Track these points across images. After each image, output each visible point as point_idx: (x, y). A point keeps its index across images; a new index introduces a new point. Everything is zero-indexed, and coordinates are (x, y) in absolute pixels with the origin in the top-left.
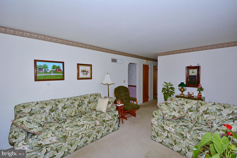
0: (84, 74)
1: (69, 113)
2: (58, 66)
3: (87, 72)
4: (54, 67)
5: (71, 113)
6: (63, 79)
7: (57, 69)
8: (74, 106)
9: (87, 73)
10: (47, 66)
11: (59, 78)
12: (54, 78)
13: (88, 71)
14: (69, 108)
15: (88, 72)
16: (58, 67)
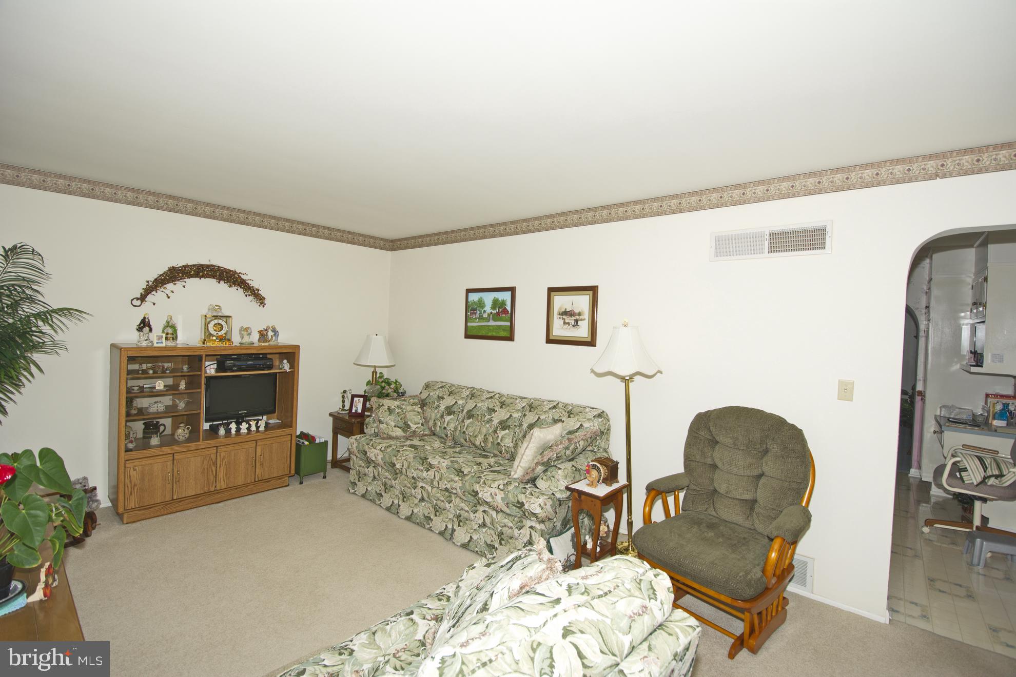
0: (568, 324)
1: (472, 434)
2: (503, 300)
3: (577, 317)
4: (496, 303)
5: (475, 435)
6: (510, 338)
7: (501, 310)
8: (490, 420)
9: (577, 321)
10: (484, 303)
11: (503, 333)
12: (494, 334)
13: (579, 314)
14: (477, 420)
15: (581, 317)
16: (503, 303)
